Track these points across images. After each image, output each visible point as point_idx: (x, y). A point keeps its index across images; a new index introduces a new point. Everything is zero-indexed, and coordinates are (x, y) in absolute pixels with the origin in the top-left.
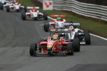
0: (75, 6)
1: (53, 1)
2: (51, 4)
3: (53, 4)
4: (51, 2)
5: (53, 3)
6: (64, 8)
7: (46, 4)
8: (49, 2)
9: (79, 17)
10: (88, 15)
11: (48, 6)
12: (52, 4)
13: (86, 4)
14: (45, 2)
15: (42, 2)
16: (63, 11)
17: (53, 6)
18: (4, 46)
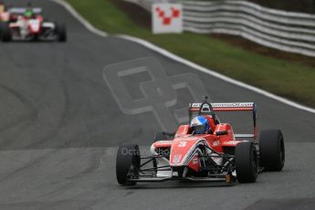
0: (250, 21)
1: (184, 4)
2: (176, 14)
3: (184, 15)
4: (178, 7)
5: (184, 10)
6: (218, 25)
7: (162, 14)
8: (172, 9)
9: (265, 54)
10: (292, 46)
11: (167, 21)
12: (181, 14)
13: (284, 13)
14: (158, 9)
15: (151, 8)
16: (215, 36)
17: (185, 21)
18: (34, 146)
